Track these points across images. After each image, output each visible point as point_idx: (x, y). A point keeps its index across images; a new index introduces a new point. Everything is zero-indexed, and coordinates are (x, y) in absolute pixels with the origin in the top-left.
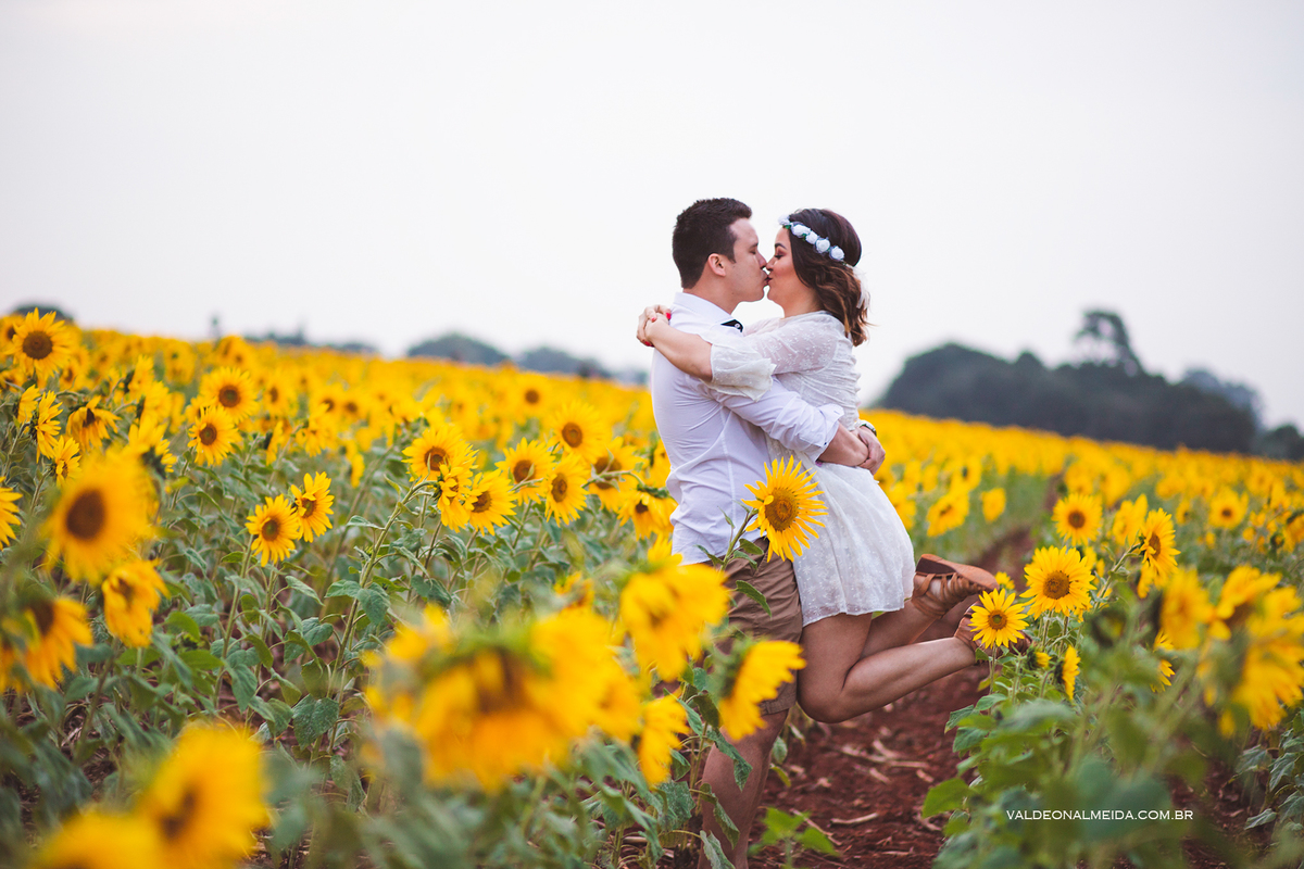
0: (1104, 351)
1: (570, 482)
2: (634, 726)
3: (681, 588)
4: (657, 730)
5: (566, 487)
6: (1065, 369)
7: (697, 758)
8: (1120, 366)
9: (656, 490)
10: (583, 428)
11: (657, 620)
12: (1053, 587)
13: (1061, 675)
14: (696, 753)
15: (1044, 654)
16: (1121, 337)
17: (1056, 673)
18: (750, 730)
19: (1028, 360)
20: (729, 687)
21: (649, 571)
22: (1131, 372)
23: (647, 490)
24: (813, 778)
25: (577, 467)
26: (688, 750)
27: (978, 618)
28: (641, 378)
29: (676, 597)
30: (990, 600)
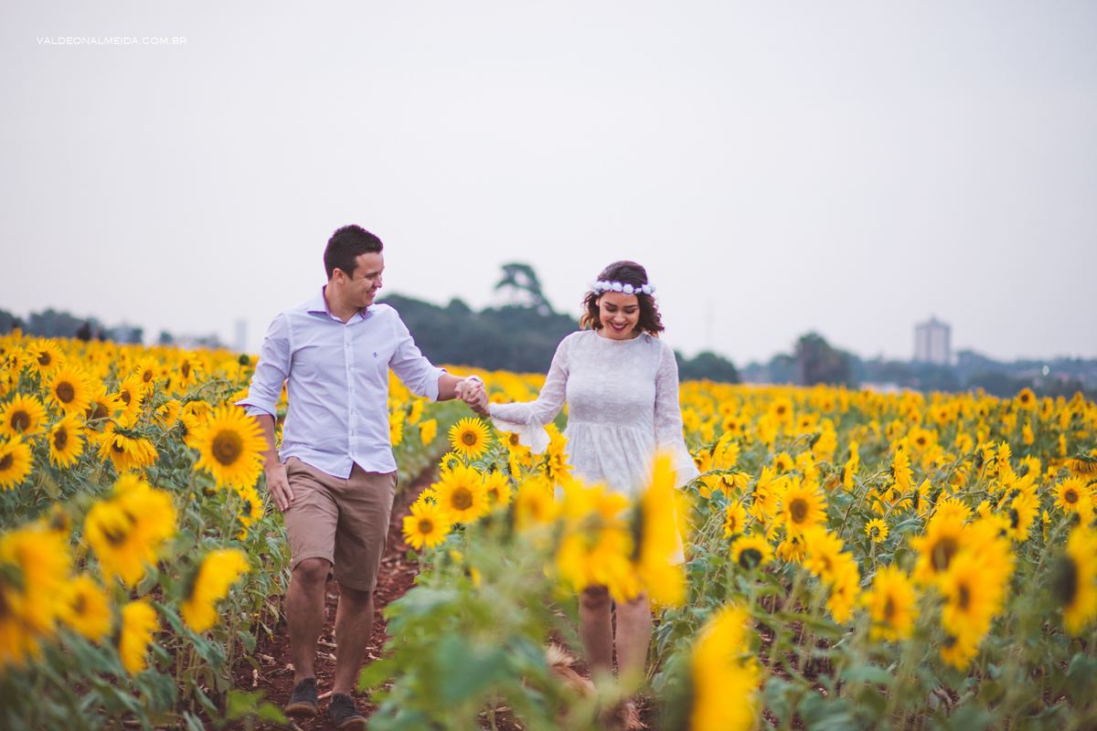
0: (523, 297)
1: (69, 433)
4: (134, 630)
5: (66, 437)
6: (488, 312)
7: (182, 653)
8: (534, 310)
9: (129, 431)
10: (75, 386)
14: (181, 649)
16: (535, 287)
18: (208, 623)
19: (458, 306)
20: (189, 591)
22: (543, 311)
23: (121, 431)
24: (282, 665)
25: (73, 419)
26: (174, 647)
27: (410, 524)
28: (135, 336)
29: (132, 519)
30: (419, 508)
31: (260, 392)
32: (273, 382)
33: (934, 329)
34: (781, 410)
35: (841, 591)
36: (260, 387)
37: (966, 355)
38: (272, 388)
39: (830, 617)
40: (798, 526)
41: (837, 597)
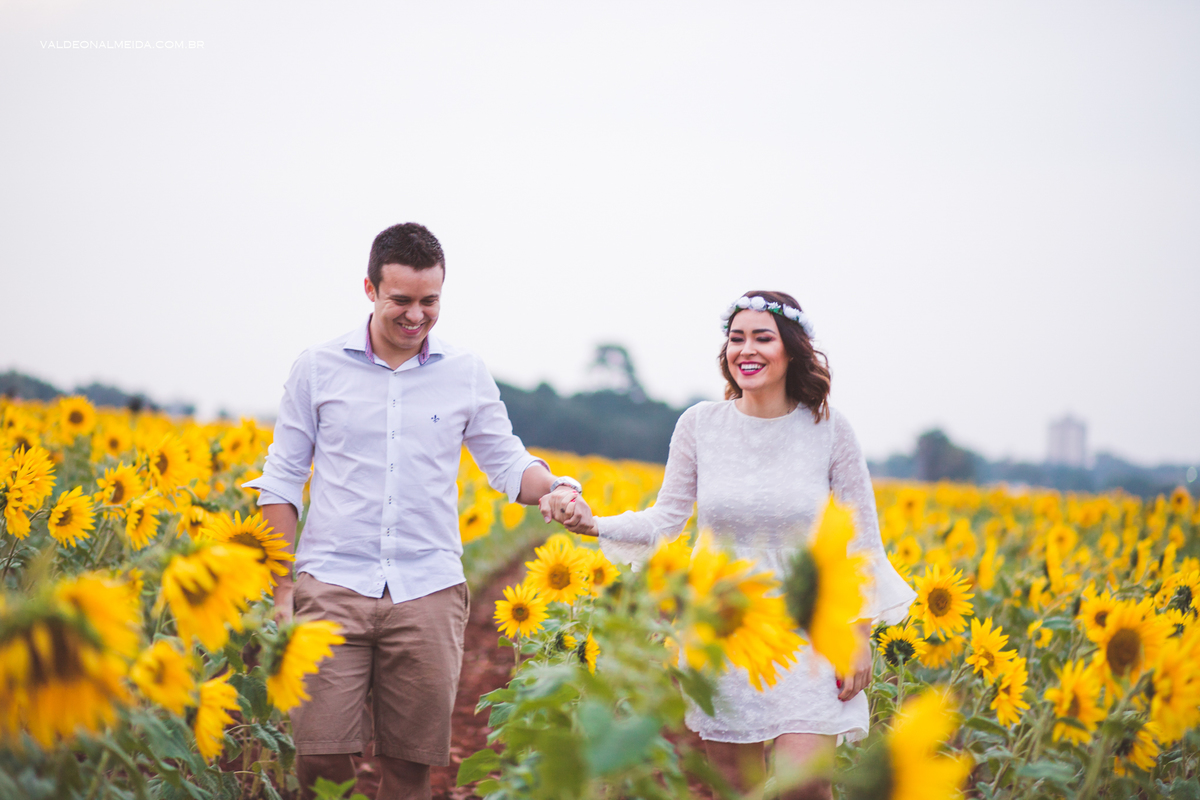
2: (190, 700)
3: (216, 567)
4: (210, 707)
6: (580, 398)
8: (628, 395)
9: (209, 504)
11: (195, 597)
12: (556, 579)
13: (584, 655)
15: (571, 638)
16: (629, 368)
17: (579, 653)
18: (296, 703)
19: (545, 391)
20: (277, 664)
21: (187, 553)
22: (637, 399)
23: (201, 505)
27: (502, 611)
28: (189, 411)
29: (214, 576)
30: (513, 594)
31: (277, 469)
32: (295, 453)
33: (1069, 427)
34: (910, 505)
35: (1007, 690)
36: (277, 461)
37: (1105, 459)
38: (294, 462)
39: (993, 714)
40: (939, 620)
41: (1003, 696)
